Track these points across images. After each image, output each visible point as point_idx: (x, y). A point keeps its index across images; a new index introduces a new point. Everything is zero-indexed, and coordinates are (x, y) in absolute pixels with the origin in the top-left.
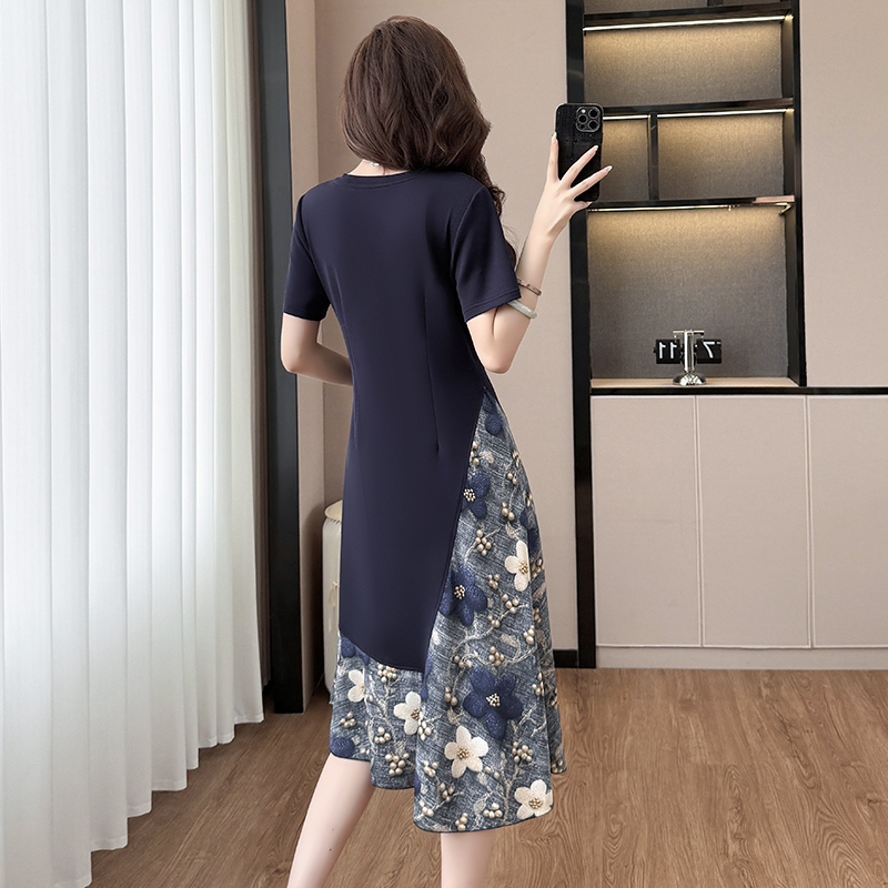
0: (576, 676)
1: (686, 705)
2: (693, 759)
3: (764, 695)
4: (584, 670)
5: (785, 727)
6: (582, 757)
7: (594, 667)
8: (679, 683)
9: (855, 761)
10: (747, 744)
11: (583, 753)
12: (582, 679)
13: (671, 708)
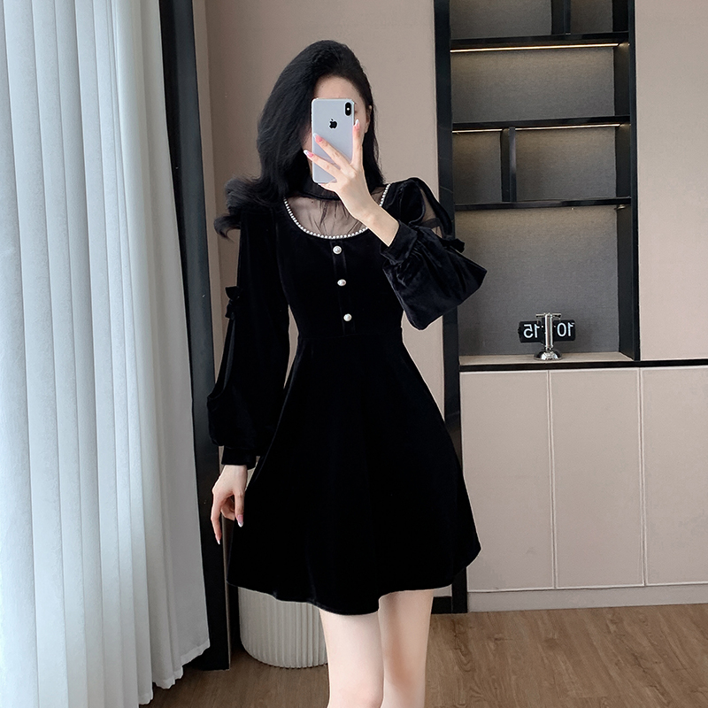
0: (453, 621)
1: (551, 644)
2: (569, 693)
3: (612, 631)
4: (458, 615)
5: (637, 659)
6: (477, 693)
7: (466, 612)
8: (540, 623)
9: (700, 686)
10: (610, 677)
11: (476, 688)
12: (459, 623)
13: (539, 646)
